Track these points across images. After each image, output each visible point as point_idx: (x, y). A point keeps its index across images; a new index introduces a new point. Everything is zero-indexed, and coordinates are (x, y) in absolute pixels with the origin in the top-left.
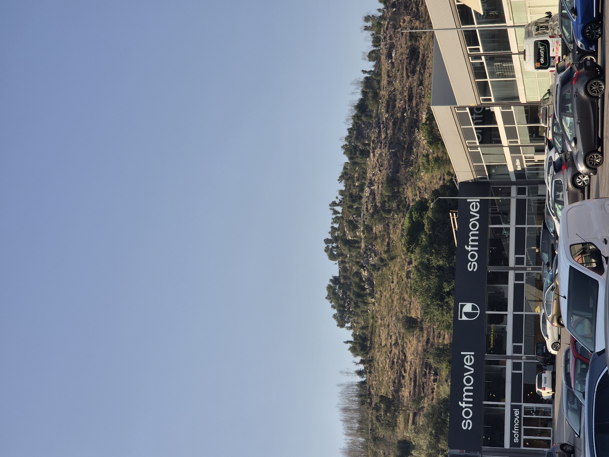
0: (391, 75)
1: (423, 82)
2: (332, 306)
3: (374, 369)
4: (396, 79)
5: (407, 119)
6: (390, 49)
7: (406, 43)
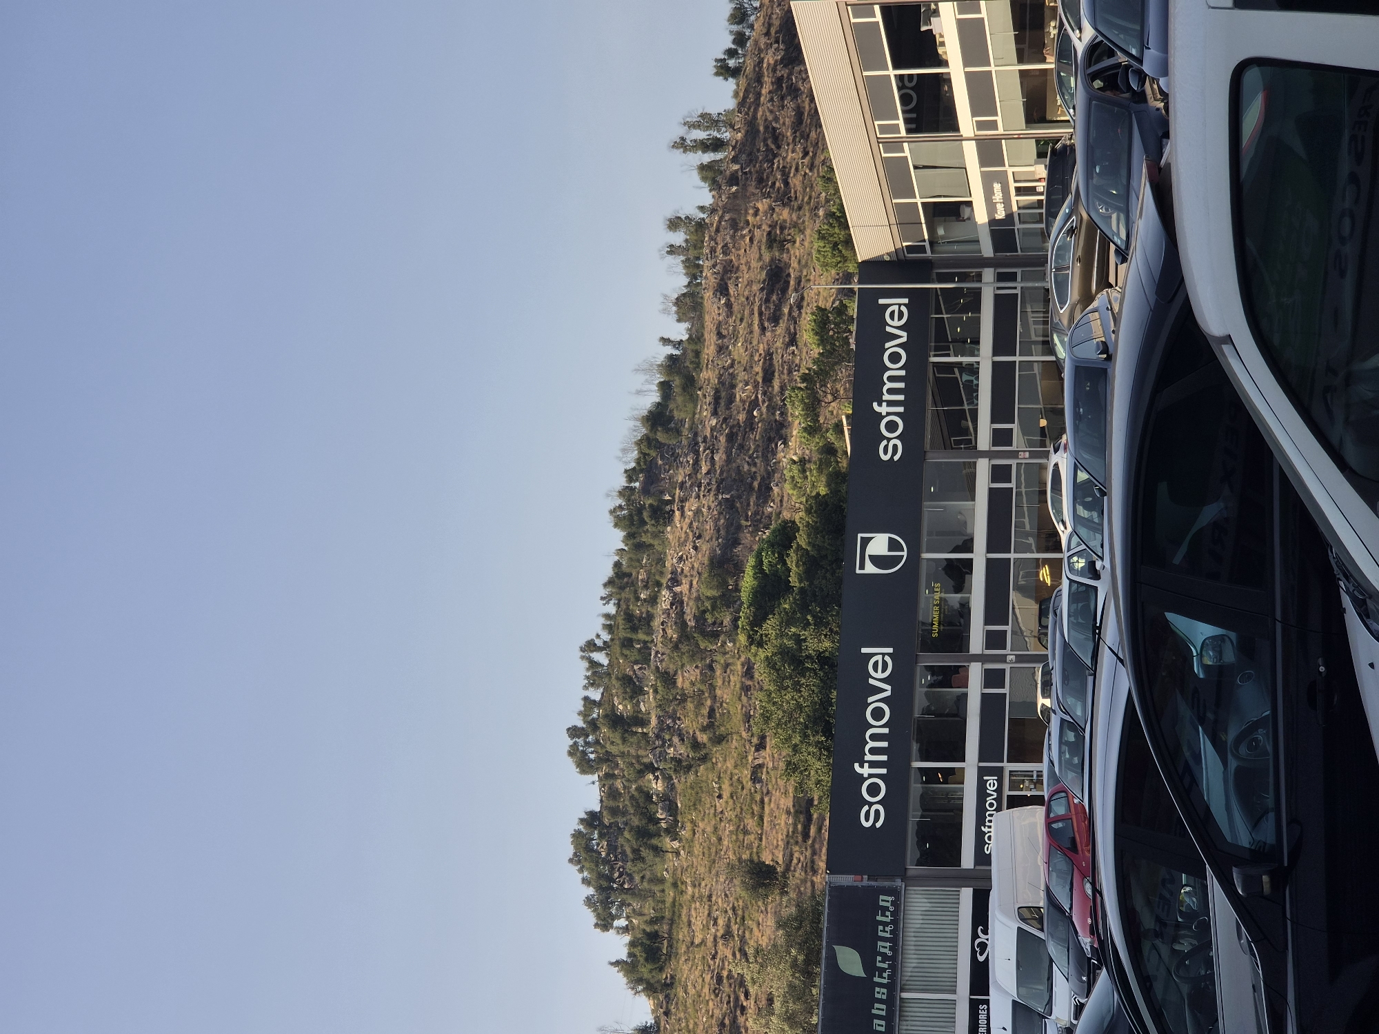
0: (724, 332)
1: (798, 336)
2: (585, 881)
3: (677, 1004)
4: (736, 340)
5: (758, 423)
6: (723, 275)
7: (760, 258)
